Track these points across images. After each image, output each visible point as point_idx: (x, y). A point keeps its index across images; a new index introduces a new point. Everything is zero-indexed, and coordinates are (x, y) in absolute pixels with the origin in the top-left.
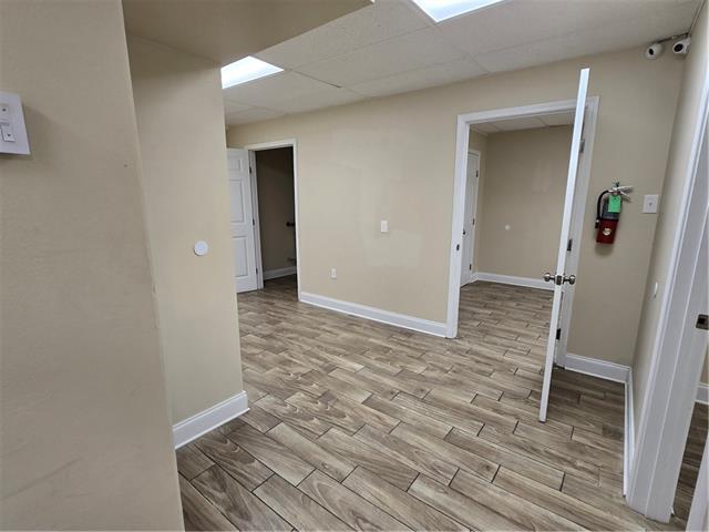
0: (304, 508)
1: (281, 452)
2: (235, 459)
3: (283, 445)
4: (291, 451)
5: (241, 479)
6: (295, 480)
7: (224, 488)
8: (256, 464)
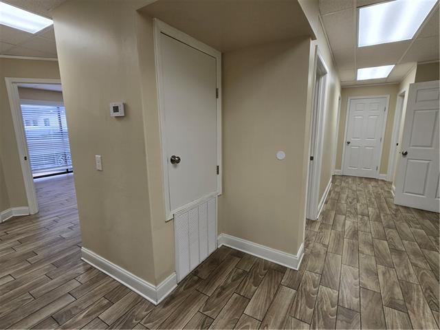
0: (229, 321)
1: (268, 297)
2: (254, 278)
3: (274, 297)
4: (271, 303)
5: (241, 286)
6: (248, 311)
7: (233, 281)
8: (254, 288)
